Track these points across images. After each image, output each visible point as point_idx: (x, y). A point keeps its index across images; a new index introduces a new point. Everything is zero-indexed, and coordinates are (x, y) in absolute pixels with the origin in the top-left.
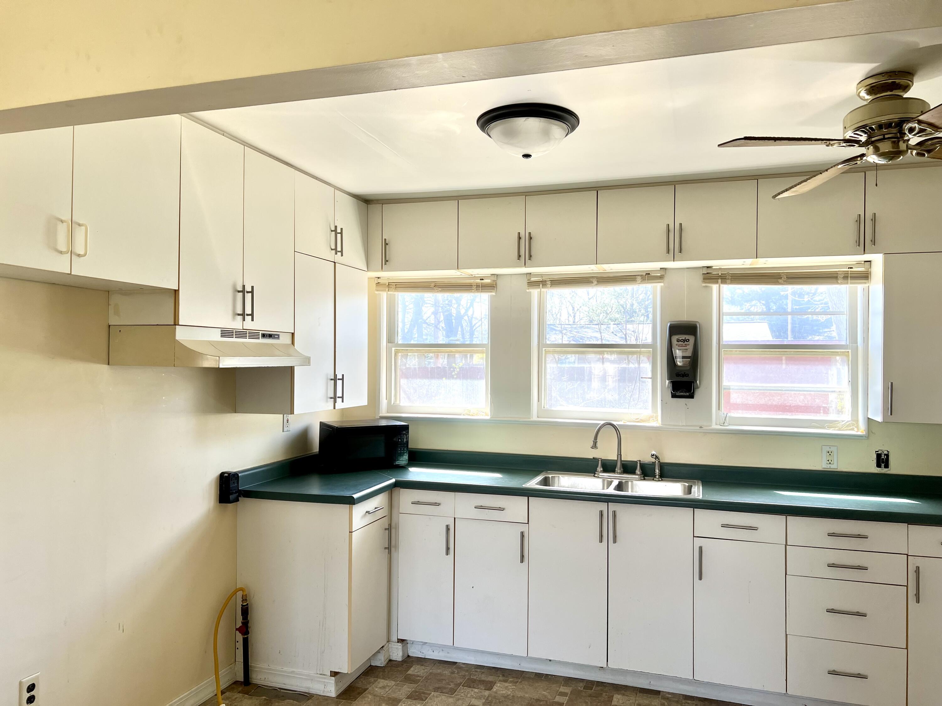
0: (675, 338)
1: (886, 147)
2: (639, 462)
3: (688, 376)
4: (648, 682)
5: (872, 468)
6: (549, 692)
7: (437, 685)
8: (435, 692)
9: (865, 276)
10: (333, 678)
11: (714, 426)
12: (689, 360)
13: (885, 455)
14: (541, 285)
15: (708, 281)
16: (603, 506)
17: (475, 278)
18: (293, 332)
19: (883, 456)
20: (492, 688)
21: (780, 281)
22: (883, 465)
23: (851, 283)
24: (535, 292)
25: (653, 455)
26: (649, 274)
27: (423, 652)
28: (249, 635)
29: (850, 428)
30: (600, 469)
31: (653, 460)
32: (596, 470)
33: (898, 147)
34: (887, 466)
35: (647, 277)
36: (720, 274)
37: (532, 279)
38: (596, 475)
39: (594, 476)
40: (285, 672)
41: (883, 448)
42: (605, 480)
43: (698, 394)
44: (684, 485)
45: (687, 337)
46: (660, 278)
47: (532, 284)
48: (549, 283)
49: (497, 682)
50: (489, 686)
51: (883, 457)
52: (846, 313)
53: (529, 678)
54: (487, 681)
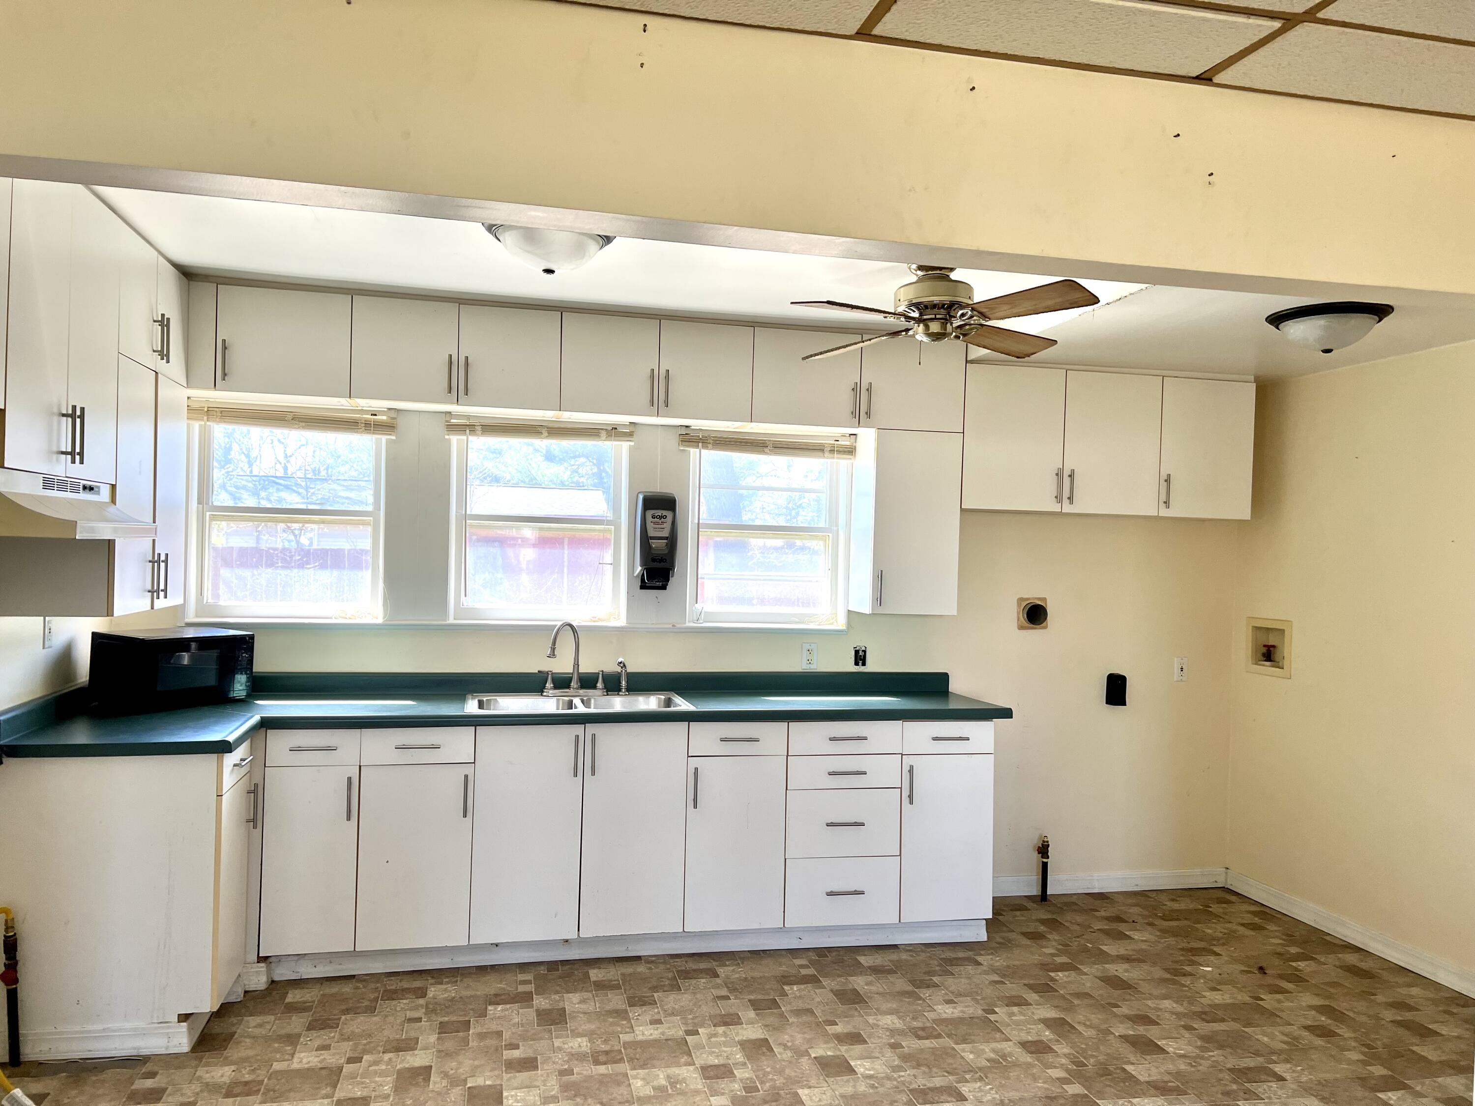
0: (650, 513)
1: (935, 327)
2: (601, 673)
3: (666, 561)
4: (624, 948)
5: (849, 666)
6: (506, 984)
7: (344, 1007)
8: (345, 1014)
9: (850, 451)
10: (185, 1024)
11: (688, 624)
12: (666, 541)
13: (863, 651)
14: (468, 431)
15: (687, 443)
16: (578, 729)
17: (362, 411)
18: (114, 483)
19: (860, 652)
20: (426, 994)
21: (766, 450)
22: (860, 664)
23: (838, 458)
24: (455, 439)
25: (621, 663)
26: (616, 429)
27: (299, 971)
28: (18, 985)
29: (829, 622)
30: (549, 685)
31: (619, 669)
32: (544, 687)
33: (946, 329)
34: (864, 664)
35: (614, 432)
36: (701, 437)
37: (452, 421)
38: (545, 694)
39: (542, 695)
40: (89, 1032)
41: (861, 644)
42: (559, 699)
43: (673, 582)
44: (659, 698)
45: (665, 513)
46: (630, 435)
47: (453, 428)
48: (479, 428)
49: (428, 986)
50: (421, 993)
51: (861, 654)
52: (825, 491)
53: (470, 974)
54: (414, 988)
